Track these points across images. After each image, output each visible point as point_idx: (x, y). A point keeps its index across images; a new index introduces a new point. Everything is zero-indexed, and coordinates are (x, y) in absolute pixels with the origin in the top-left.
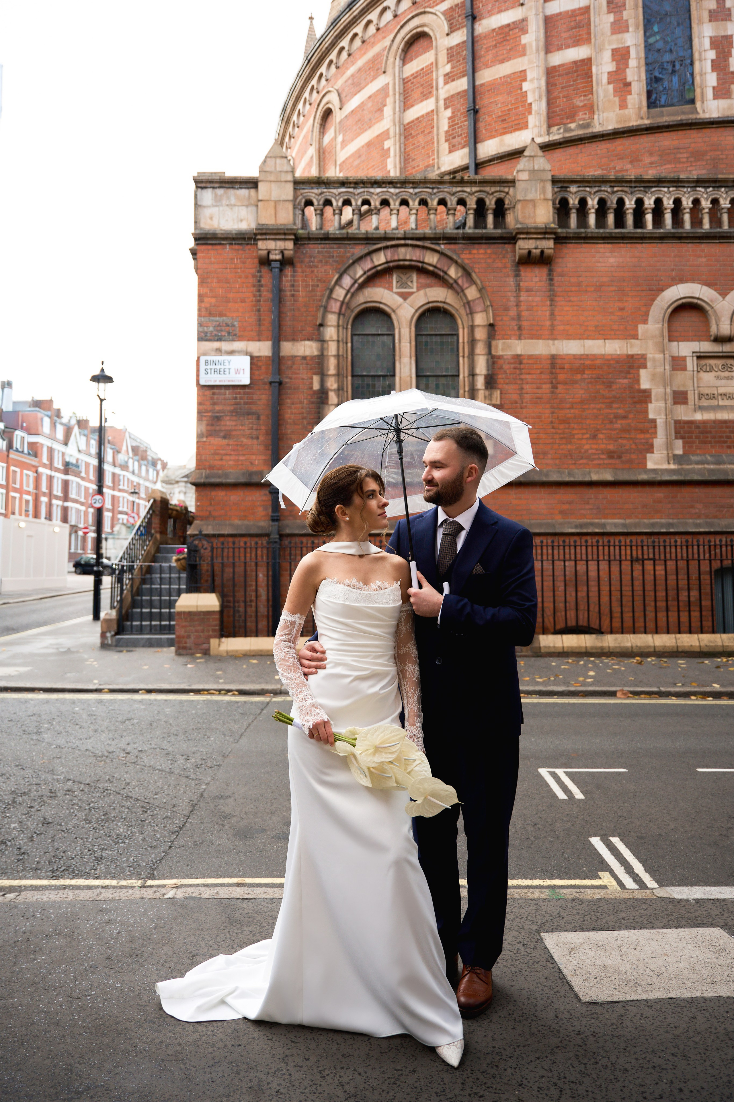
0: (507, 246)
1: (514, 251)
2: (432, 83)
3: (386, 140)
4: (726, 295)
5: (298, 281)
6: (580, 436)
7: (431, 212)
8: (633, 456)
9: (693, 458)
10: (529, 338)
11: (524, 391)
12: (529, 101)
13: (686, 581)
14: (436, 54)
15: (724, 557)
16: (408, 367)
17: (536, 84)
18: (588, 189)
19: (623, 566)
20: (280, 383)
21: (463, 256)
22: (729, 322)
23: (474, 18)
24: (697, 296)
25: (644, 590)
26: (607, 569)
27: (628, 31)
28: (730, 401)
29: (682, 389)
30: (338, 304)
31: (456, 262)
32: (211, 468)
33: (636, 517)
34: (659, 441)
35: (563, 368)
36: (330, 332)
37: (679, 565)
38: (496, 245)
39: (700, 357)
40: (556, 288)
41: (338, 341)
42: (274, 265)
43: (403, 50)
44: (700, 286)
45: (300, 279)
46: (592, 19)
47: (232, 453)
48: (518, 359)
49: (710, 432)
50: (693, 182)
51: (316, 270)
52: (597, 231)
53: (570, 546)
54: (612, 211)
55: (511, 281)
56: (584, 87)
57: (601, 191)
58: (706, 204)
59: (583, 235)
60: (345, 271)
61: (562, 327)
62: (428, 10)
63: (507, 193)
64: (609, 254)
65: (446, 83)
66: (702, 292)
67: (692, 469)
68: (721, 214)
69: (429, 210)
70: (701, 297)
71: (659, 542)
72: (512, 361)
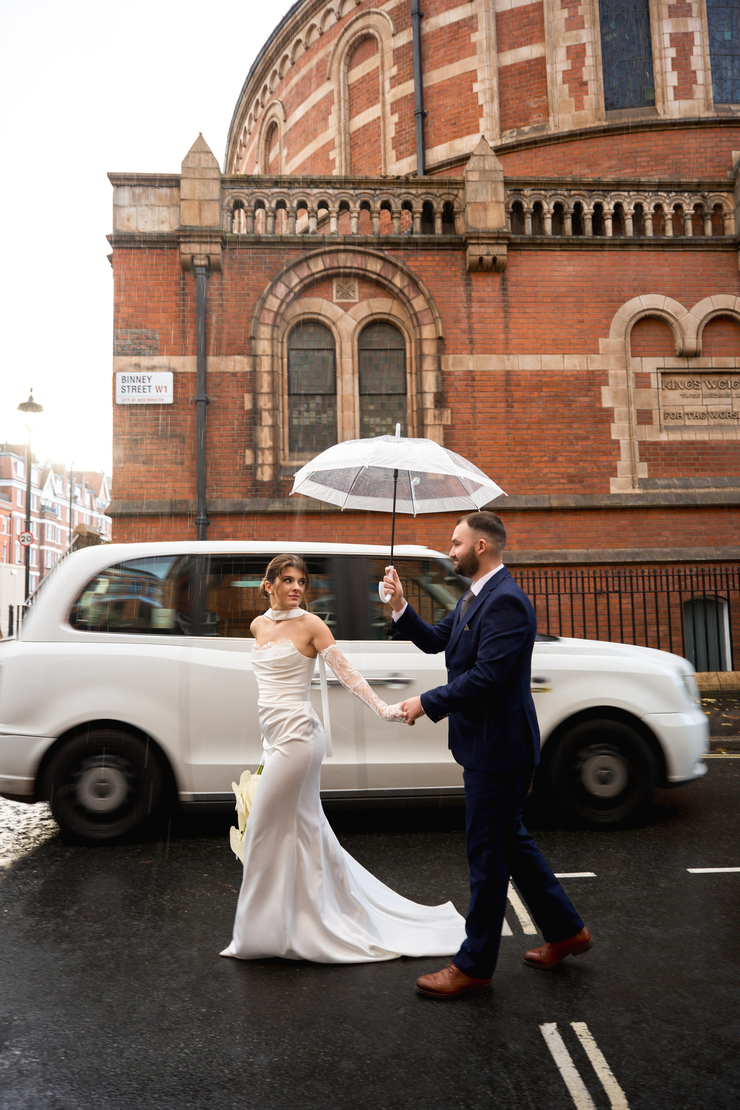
0: (456, 252)
1: (465, 259)
2: (378, 89)
3: (331, 150)
4: (691, 307)
5: (227, 289)
6: (538, 459)
7: (375, 215)
8: (596, 480)
9: (660, 482)
10: (482, 353)
11: (477, 410)
12: (480, 103)
13: (654, 616)
14: (382, 57)
15: (695, 589)
16: (350, 384)
17: (487, 85)
18: (543, 192)
19: (586, 600)
20: (207, 402)
21: (409, 263)
22: (695, 336)
23: (420, 16)
24: (661, 308)
25: (609, 626)
26: (569, 603)
27: (583, 28)
28: (696, 420)
29: (646, 408)
30: (272, 315)
31: (402, 270)
32: (129, 497)
33: (600, 546)
34: (623, 464)
35: (519, 385)
36: (263, 346)
37: (647, 598)
38: (445, 252)
39: (665, 373)
40: (510, 299)
41: (273, 356)
42: (199, 270)
43: (347, 55)
44: (664, 297)
45: (229, 287)
46: (546, 15)
47: (153, 480)
48: (470, 376)
49: (677, 454)
50: (655, 185)
51: (246, 277)
52: (554, 237)
53: (528, 579)
54: (569, 216)
55: (461, 291)
56: (538, 88)
57: (557, 194)
58: (668, 210)
59: (539, 241)
60: (279, 279)
61: (517, 341)
62: (373, 10)
63: (456, 196)
64: (566, 263)
65: (392, 87)
66: (666, 303)
67: (658, 493)
68: (684, 221)
69: (372, 213)
70: (665, 309)
71: (625, 573)
72: (464, 377)
